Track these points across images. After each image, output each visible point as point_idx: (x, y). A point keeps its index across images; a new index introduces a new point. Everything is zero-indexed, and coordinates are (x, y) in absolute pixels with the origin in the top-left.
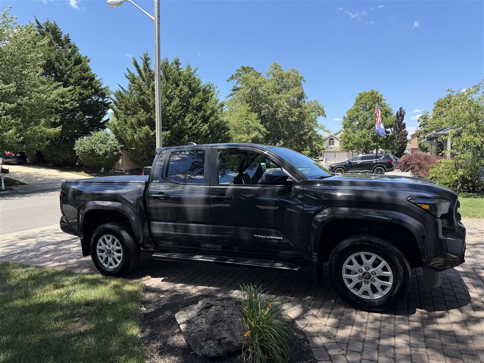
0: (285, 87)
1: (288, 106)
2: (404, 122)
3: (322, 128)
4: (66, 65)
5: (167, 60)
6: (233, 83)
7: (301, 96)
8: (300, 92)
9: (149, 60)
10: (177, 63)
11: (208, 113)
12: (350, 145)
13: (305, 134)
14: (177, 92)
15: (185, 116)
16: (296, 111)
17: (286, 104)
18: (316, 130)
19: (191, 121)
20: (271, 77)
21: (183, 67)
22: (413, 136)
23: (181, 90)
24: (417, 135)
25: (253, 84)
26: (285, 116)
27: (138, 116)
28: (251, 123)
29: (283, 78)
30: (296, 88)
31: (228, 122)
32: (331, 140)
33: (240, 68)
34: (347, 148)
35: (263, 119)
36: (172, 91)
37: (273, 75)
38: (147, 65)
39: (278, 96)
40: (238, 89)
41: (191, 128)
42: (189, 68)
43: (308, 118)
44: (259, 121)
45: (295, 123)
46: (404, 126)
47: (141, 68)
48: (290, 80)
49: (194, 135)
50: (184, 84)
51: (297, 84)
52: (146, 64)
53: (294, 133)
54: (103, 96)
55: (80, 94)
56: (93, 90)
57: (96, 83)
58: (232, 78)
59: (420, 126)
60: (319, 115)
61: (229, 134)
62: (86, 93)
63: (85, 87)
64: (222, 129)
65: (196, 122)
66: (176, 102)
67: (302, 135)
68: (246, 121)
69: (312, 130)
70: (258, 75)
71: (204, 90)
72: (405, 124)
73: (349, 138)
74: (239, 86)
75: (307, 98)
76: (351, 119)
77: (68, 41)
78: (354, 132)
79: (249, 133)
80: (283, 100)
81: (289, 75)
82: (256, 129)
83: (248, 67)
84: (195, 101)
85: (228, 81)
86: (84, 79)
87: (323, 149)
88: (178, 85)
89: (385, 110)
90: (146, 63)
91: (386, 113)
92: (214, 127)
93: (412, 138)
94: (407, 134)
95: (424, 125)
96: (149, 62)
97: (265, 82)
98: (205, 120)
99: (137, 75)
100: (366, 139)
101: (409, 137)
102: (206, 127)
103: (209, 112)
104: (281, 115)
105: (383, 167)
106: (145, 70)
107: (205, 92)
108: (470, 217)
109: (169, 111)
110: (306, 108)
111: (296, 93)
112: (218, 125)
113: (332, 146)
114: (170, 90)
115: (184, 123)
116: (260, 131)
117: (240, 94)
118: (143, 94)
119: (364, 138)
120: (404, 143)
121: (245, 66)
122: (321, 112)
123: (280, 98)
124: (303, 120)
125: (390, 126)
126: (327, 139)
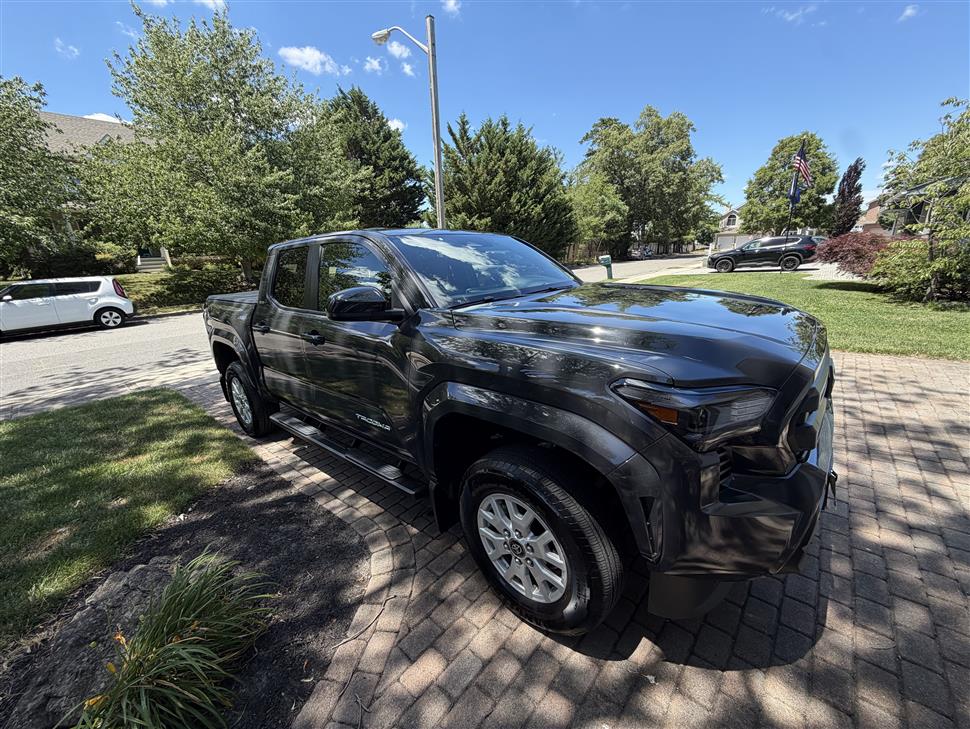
0: (663, 143)
1: (664, 171)
2: (859, 182)
3: (719, 201)
4: (374, 143)
5: (490, 121)
6: (588, 145)
7: (686, 154)
8: (684, 147)
9: (468, 123)
10: (505, 124)
11: (542, 190)
12: (753, 224)
13: (687, 210)
14: (501, 164)
15: (510, 196)
16: (676, 177)
17: (661, 168)
18: (707, 203)
19: (519, 201)
20: (642, 129)
21: (513, 130)
22: (872, 205)
23: (507, 162)
24: (879, 202)
25: (615, 143)
26: (657, 187)
27: (454, 200)
28: (606, 199)
29: (660, 129)
30: (679, 143)
31: (571, 200)
32: (731, 217)
33: (598, 122)
34: (749, 227)
35: (625, 193)
36: (495, 164)
37: (645, 126)
38: (466, 132)
39: (650, 157)
40: (593, 153)
41: (518, 212)
42: (521, 129)
43: (695, 186)
44: (619, 196)
45: (673, 195)
46: (858, 189)
47: (458, 136)
48: (670, 131)
49: (523, 220)
50: (512, 153)
51: (682, 135)
52: (464, 131)
53: (670, 210)
54: (418, 178)
55: (391, 179)
56: (404, 173)
57: (409, 163)
58: (587, 138)
59: (887, 188)
60: (712, 181)
61: (571, 217)
62: (397, 177)
63: (396, 170)
64: (563, 211)
65: (525, 204)
66: (500, 176)
67: (682, 213)
68: (600, 198)
69: (700, 203)
70: (622, 129)
71: (540, 158)
72: (860, 186)
73: (754, 214)
74: (595, 148)
75: (696, 156)
76: (760, 184)
77: (375, 111)
78: (764, 203)
79: (604, 214)
80: (658, 162)
81: (669, 123)
82: (614, 208)
83: (610, 119)
84: (525, 174)
85: (581, 142)
86: (394, 159)
87: (717, 232)
88: (503, 154)
89: (823, 164)
90: (463, 128)
91: (824, 169)
92: (550, 209)
93: (870, 208)
94: (861, 203)
95: (896, 184)
96: (467, 127)
97: (631, 138)
98: (538, 199)
99: (453, 146)
100: (782, 213)
101: (863, 207)
102: (539, 208)
103: (544, 188)
104: (652, 185)
105: (797, 256)
106: (462, 138)
107: (541, 160)
108: (931, 356)
109: (490, 190)
110: (692, 172)
111: (677, 150)
112: (556, 206)
113: (731, 227)
114: (493, 163)
115: (509, 205)
116: (618, 211)
117: (596, 159)
118: (459, 170)
119: (778, 211)
120: (853, 216)
121: (605, 118)
122: (715, 175)
123: (653, 160)
124: (687, 189)
125: (827, 189)
126: (725, 216)
